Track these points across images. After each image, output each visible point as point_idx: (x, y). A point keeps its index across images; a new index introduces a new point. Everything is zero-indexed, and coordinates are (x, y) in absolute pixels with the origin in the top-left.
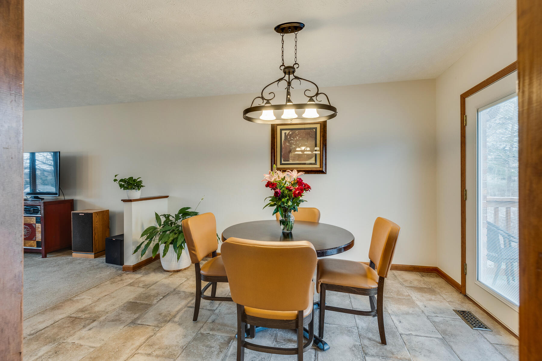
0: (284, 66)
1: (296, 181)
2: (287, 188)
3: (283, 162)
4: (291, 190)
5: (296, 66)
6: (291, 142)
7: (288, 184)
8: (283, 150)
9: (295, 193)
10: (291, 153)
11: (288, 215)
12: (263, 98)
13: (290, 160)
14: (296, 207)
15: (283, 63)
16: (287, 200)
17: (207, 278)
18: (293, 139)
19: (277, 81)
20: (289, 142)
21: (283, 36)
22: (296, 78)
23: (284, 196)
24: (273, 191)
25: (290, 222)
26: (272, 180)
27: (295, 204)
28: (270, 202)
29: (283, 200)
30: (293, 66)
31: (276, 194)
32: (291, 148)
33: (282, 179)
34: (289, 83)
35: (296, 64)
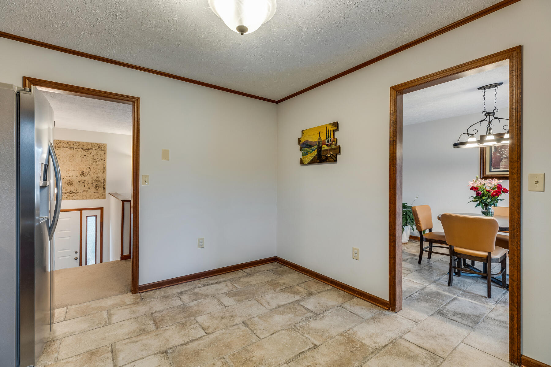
0: (486, 112)
1: (496, 186)
2: (487, 191)
3: (493, 170)
4: (490, 192)
5: (495, 111)
6: (502, 152)
7: (488, 189)
8: (493, 160)
9: (493, 194)
10: (502, 162)
11: (488, 208)
12: (468, 134)
13: (501, 168)
14: (495, 204)
15: (485, 110)
16: (487, 198)
17: (427, 240)
18: (504, 150)
19: (479, 122)
20: (499, 152)
21: (484, 92)
22: (496, 118)
23: (484, 195)
24: (475, 192)
25: (490, 213)
26: (475, 186)
27: (495, 202)
28: (474, 199)
29: (483, 198)
30: (493, 111)
31: (478, 194)
32: (502, 158)
33: (483, 185)
34: (490, 123)
35: (495, 109)
